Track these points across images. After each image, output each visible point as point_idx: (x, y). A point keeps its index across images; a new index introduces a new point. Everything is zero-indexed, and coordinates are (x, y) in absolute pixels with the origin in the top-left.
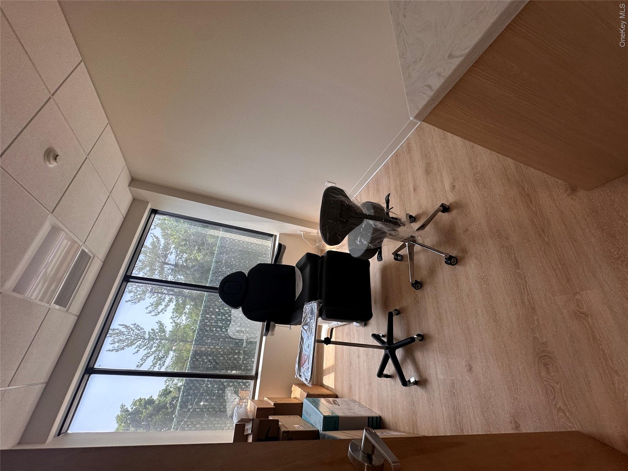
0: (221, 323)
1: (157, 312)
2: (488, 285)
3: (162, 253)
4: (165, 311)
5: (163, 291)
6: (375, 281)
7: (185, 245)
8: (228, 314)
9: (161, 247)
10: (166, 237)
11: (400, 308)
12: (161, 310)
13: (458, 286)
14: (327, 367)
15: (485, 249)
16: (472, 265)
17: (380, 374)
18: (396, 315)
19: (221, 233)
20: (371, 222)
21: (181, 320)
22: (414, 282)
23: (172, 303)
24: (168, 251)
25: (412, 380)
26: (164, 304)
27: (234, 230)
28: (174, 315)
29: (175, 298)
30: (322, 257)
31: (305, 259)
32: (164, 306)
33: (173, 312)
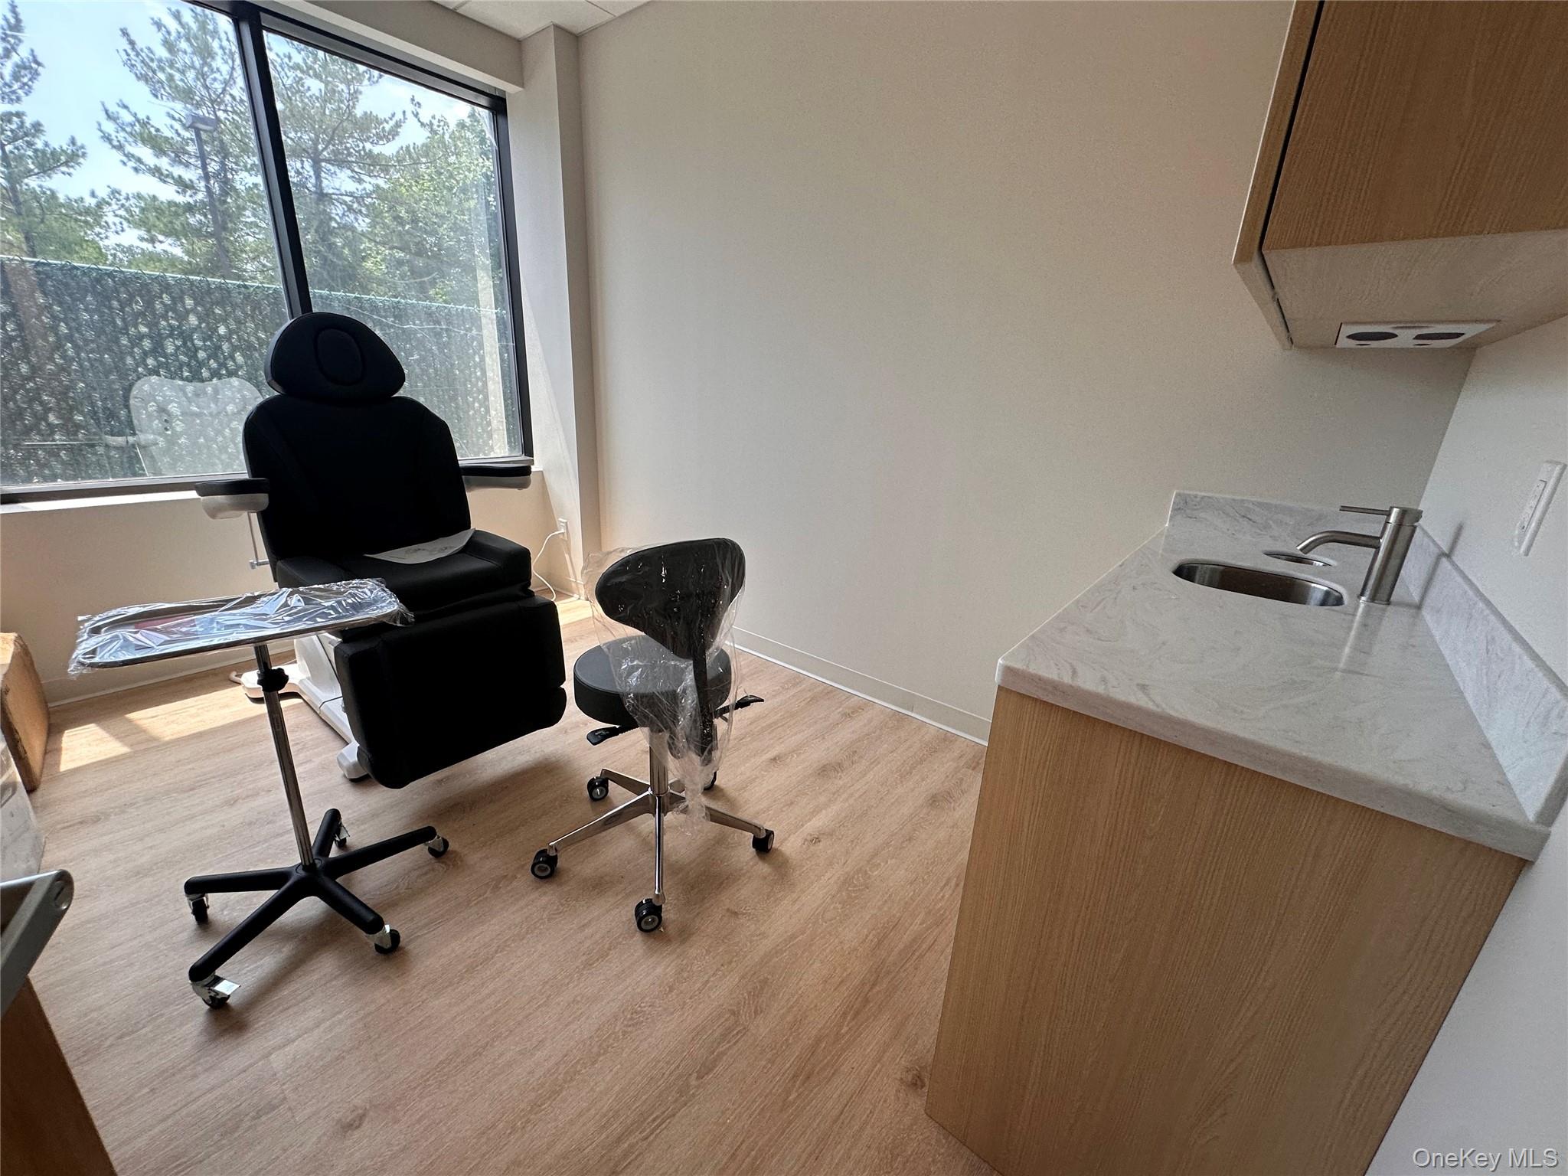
0: (178, 348)
1: (118, 141)
2: (624, 1033)
3: (347, 149)
4: (136, 170)
5: (212, 160)
6: (504, 758)
7: (397, 218)
8: (219, 369)
9: (368, 146)
10: (404, 160)
11: (454, 852)
12: (133, 156)
13: (588, 965)
14: (139, 722)
15: (710, 977)
16: (659, 970)
17: (198, 889)
18: (432, 851)
19: (489, 311)
20: (689, 679)
21: (119, 226)
22: (552, 853)
23: (178, 192)
24: (360, 167)
25: (224, 988)
26: (164, 163)
27: (512, 344)
28: (127, 199)
29: (202, 201)
30: (531, 594)
31: (507, 548)
32: (156, 166)
33: (139, 197)
